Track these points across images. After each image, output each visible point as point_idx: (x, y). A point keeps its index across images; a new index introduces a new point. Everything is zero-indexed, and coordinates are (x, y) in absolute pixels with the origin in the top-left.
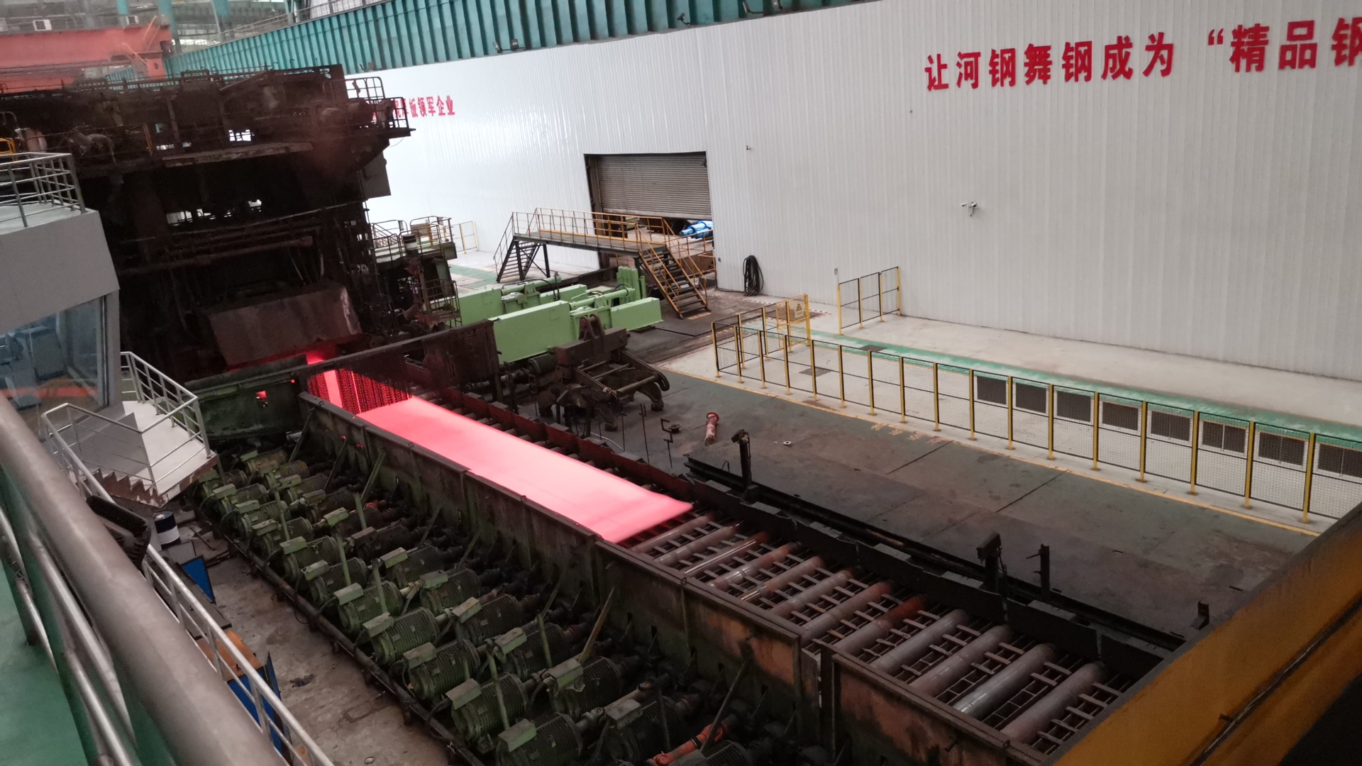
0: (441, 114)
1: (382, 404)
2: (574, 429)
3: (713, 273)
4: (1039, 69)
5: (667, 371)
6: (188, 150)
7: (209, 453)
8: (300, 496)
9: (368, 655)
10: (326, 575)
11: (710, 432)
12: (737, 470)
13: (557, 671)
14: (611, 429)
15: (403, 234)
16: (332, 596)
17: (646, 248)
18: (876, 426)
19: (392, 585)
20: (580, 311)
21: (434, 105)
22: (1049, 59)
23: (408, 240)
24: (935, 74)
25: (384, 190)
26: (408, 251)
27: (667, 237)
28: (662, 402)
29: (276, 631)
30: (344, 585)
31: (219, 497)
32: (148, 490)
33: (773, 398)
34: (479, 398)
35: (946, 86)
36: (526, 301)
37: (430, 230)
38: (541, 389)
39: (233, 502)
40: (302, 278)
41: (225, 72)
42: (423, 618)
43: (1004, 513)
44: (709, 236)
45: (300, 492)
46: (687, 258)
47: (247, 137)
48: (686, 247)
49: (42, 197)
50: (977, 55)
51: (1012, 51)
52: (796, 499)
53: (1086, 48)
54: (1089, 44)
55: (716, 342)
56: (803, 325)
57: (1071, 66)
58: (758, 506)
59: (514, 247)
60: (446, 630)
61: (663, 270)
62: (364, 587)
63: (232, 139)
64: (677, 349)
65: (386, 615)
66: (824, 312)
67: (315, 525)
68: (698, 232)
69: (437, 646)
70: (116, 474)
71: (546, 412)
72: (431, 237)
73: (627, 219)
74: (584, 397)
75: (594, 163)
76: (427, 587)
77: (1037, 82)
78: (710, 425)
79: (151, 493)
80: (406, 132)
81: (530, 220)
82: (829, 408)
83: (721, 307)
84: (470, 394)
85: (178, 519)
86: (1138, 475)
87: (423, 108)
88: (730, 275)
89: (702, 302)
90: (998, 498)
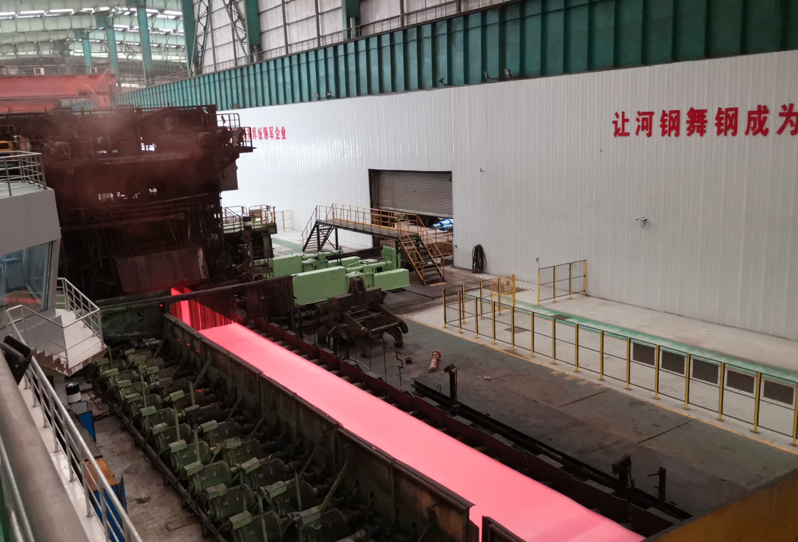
0: (278, 138)
1: (216, 326)
2: (339, 355)
3: (452, 256)
4: (697, 126)
5: (409, 320)
6: (116, 155)
7: (103, 345)
8: (157, 380)
9: (186, 488)
10: (166, 432)
11: (433, 365)
12: (447, 392)
13: (303, 514)
14: (364, 356)
15: (244, 215)
16: (168, 446)
17: (404, 235)
18: (555, 373)
19: (206, 444)
20: (352, 274)
21: (274, 132)
22: (705, 119)
23: (246, 219)
24: (620, 125)
25: (234, 186)
26: (246, 227)
27: (419, 228)
28: (402, 340)
29: (131, 466)
30: (174, 440)
31: (107, 376)
32: (63, 364)
33: (482, 345)
34: (279, 327)
35: (628, 134)
36: (318, 264)
37: (261, 214)
38: (319, 324)
39: (116, 380)
40: (176, 240)
41: (143, 107)
42: (222, 468)
43: (645, 444)
44: (451, 230)
45: (157, 377)
46: (433, 245)
47: (152, 148)
48: (435, 236)
49: (23, 178)
50: (651, 114)
51: (678, 112)
52: (487, 417)
53: (734, 112)
54: (736, 110)
55: (445, 303)
56: (511, 296)
57: (722, 124)
58: (458, 418)
59: (316, 229)
60: (236, 477)
61: (414, 251)
62: (188, 443)
63: (143, 149)
64: (418, 306)
65: (199, 463)
66: (528, 288)
67: (163, 400)
68: (444, 226)
69: (228, 487)
70: (46, 352)
71: (322, 341)
72: (261, 218)
73: (395, 214)
74: (347, 332)
75: (375, 176)
76: (227, 448)
77: (696, 135)
78: (434, 360)
79: (65, 366)
80: (250, 149)
81: (328, 211)
82: (522, 356)
83: (455, 280)
84: (273, 324)
85: (81, 388)
86: (752, 427)
87: (266, 134)
88: (463, 258)
89: (440, 275)
90: (640, 433)
